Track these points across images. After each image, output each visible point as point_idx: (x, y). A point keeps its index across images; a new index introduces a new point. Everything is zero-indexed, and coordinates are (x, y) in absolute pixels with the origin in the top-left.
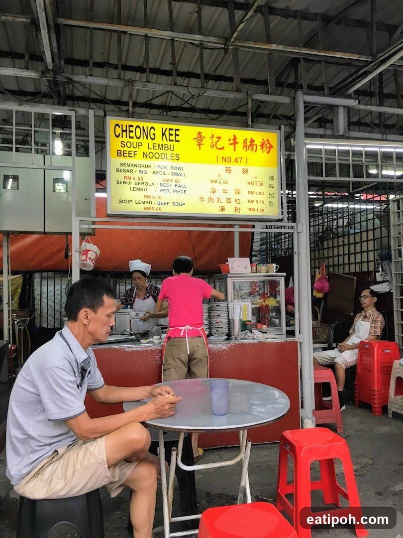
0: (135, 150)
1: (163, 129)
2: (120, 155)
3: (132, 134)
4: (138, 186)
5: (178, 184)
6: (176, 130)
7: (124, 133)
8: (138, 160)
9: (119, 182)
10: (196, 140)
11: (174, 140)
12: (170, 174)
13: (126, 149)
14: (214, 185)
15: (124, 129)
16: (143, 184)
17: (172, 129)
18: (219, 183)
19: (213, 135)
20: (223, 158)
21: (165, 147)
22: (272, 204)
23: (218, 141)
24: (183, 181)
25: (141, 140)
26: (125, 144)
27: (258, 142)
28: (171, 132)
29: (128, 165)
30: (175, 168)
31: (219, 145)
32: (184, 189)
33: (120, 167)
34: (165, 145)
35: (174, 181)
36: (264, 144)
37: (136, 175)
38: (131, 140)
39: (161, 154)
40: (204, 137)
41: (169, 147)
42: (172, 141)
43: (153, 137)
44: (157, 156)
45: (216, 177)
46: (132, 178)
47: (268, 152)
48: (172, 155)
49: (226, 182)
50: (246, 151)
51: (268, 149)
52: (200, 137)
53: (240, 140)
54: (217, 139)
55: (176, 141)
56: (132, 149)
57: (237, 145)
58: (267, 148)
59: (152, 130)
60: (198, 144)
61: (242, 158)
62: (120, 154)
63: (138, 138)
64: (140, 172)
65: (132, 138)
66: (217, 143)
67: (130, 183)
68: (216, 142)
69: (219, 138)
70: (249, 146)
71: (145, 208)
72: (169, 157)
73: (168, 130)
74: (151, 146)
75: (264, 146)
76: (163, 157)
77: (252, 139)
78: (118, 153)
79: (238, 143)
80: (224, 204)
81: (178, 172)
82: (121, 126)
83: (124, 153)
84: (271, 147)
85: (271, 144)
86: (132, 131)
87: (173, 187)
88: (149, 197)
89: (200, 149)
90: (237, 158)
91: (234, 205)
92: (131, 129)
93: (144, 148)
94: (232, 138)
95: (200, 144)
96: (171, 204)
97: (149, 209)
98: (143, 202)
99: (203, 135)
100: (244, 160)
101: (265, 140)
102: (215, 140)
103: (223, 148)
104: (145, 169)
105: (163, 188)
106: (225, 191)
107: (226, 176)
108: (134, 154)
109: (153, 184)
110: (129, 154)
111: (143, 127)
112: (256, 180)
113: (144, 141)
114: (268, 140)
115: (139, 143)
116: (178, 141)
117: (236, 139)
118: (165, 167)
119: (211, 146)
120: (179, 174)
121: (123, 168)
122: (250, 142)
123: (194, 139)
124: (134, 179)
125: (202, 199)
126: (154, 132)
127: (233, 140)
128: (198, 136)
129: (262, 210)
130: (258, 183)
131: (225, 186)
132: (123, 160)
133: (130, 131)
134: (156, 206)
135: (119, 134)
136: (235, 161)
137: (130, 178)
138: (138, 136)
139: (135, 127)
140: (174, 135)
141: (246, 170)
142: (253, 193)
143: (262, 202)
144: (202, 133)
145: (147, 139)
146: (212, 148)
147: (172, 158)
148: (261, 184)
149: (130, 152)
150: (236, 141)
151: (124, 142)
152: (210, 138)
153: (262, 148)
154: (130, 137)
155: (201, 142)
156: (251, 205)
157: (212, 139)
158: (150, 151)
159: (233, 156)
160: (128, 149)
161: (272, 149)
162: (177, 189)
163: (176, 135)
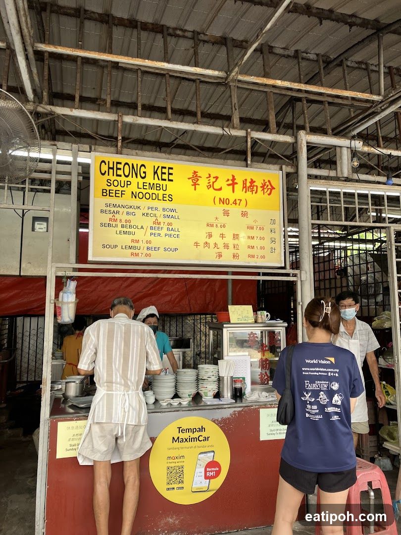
0: (123, 189)
1: (154, 166)
2: (105, 194)
3: (120, 172)
4: (125, 229)
5: (171, 228)
6: (169, 168)
7: (111, 171)
8: (127, 200)
9: (103, 225)
10: (190, 180)
11: (167, 180)
12: (162, 216)
13: (112, 187)
14: (210, 229)
15: (111, 166)
16: (130, 227)
17: (165, 168)
18: (216, 226)
19: (210, 175)
20: (220, 199)
22: (274, 250)
23: (216, 181)
24: (176, 224)
25: (129, 178)
26: (112, 182)
27: (258, 183)
28: (164, 170)
29: (115, 206)
30: (168, 210)
31: (217, 186)
32: (177, 233)
33: (104, 208)
34: (157, 184)
35: (166, 224)
36: (265, 185)
37: (125, 217)
38: (119, 178)
39: (152, 194)
40: (200, 177)
41: (161, 187)
42: (165, 180)
43: (143, 175)
44: (147, 196)
45: (212, 220)
46: (118, 221)
47: (269, 194)
48: (165, 196)
49: (224, 226)
50: (246, 192)
51: (269, 190)
52: (196, 177)
53: (240, 180)
54: (214, 180)
55: (169, 180)
56: (119, 188)
57: (236, 186)
58: (268, 189)
59: (143, 167)
60: (193, 184)
61: (241, 200)
62: (105, 193)
63: (127, 176)
64: (128, 213)
65: (120, 176)
66: (215, 183)
67: (116, 226)
68: (213, 183)
69: (217, 178)
70: (248, 187)
71: (132, 254)
72: (161, 197)
73: (160, 168)
74: (141, 186)
75: (265, 187)
76: (154, 198)
77: (252, 180)
78: (103, 192)
79: (237, 183)
80: (222, 249)
81: (171, 213)
82: (107, 163)
83: (110, 193)
84: (273, 188)
85: (273, 185)
86: (120, 169)
87: (164, 231)
88: (137, 241)
89: (195, 189)
90: (235, 200)
91: (232, 251)
92: (119, 166)
93: (133, 188)
94: (231, 178)
95: (195, 185)
96: (162, 249)
97: (137, 255)
98: (130, 248)
99: (199, 174)
100: (243, 202)
101: (266, 181)
102: (212, 180)
103: (220, 189)
104: (133, 210)
105: (153, 231)
106: (222, 236)
107: (223, 219)
108: (122, 194)
109: (142, 227)
110: (116, 193)
111: (133, 164)
112: (257, 224)
113: (134, 180)
114: (269, 181)
115: (127, 181)
116: (172, 180)
117: (235, 179)
118: (156, 209)
119: (207, 186)
120: (172, 217)
121: (108, 208)
122: (250, 182)
123: (189, 179)
124: (121, 221)
125: (196, 244)
126: (145, 170)
127: (231, 180)
128: (193, 176)
129: (263, 257)
130: (259, 227)
131: (223, 231)
132: (108, 200)
133: (118, 169)
134: (146, 251)
135: (105, 171)
136: (233, 203)
137: (115, 220)
138: (127, 174)
139: (123, 164)
140: (167, 173)
141: (246, 213)
142: (253, 238)
143: (262, 248)
144: (197, 172)
145: (137, 177)
146: (208, 189)
147: (165, 199)
148: (262, 229)
149: (117, 192)
150: (235, 181)
151: (111, 181)
152: (207, 178)
153: (263, 190)
154: (117, 175)
155: (197, 182)
156: (251, 252)
157: (209, 179)
158: (140, 190)
159: (232, 197)
160: (115, 188)
161: (273, 190)
162: (169, 233)
163: (169, 174)
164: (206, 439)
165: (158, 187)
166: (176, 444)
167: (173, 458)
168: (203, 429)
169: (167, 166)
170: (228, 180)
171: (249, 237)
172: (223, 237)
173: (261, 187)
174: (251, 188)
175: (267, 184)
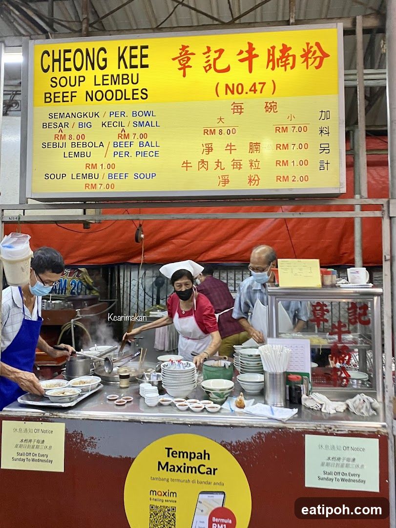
0: (73, 89)
1: (119, 48)
2: (48, 100)
3: (69, 65)
4: (76, 150)
5: (145, 141)
6: (143, 47)
7: (56, 64)
8: (80, 104)
9: (45, 145)
10: (177, 61)
11: (139, 66)
12: (132, 124)
13: (59, 89)
14: (209, 139)
15: (57, 57)
16: (84, 145)
17: (136, 48)
18: (221, 132)
19: (209, 49)
20: (227, 86)
21: (123, 79)
22: (325, 166)
23: (219, 57)
24: (153, 134)
25: (83, 72)
26: (57, 81)
27: (297, 50)
28: (134, 52)
29: (61, 116)
30: (141, 114)
31: (221, 65)
32: (154, 149)
33: (48, 121)
34: (123, 75)
35: (138, 136)
36: (309, 51)
37: (76, 131)
38: (67, 74)
39: (117, 91)
40: (193, 54)
41: (130, 78)
42: (136, 67)
43: (102, 64)
44: (109, 95)
45: (213, 124)
46: (67, 137)
47: (317, 68)
48: (135, 92)
49: (234, 131)
50: (273, 69)
51: (318, 59)
52: (186, 54)
53: (261, 51)
54: (217, 55)
55: (143, 66)
56: (68, 88)
57: (254, 60)
58: (315, 58)
59: (102, 52)
60: (180, 66)
61: (264, 84)
62: (49, 98)
63: (78, 69)
64: (81, 125)
65: (70, 70)
66: (217, 61)
67: (64, 145)
68: (215, 60)
69: (221, 51)
70: (278, 60)
71: (87, 186)
72: (129, 95)
73: (128, 50)
74: (99, 81)
75: (310, 55)
76: (119, 97)
77: (284, 45)
78: (46, 98)
79: (256, 56)
80: (229, 171)
81: (145, 120)
82: (51, 54)
83: (55, 97)
84: (325, 55)
85: (325, 50)
86: (69, 60)
87: (136, 147)
88: (94, 166)
89: (184, 75)
90: (254, 85)
91: (247, 170)
92: (68, 55)
94: (247, 48)
95: (184, 68)
96: (131, 176)
97: (94, 186)
98: (84, 176)
99: (190, 50)
100: (269, 87)
101: (312, 44)
102: (214, 56)
103: (227, 69)
104: (89, 120)
105: (118, 149)
107: (232, 119)
108: (72, 97)
109: (101, 144)
110: (63, 97)
111: (87, 50)
112: (294, 121)
113: (89, 73)
114: (318, 44)
115: (80, 77)
116: (147, 66)
117: (254, 49)
118: (123, 114)
119: (205, 68)
120: (147, 124)
121: (53, 120)
122: (281, 51)
123: (174, 59)
124: (70, 136)
125: (186, 164)
126: (105, 56)
127: (247, 51)
128: (180, 54)
129: (305, 178)
130: (297, 127)
131: (231, 139)
132: (53, 108)
133: (66, 60)
134: (106, 181)
135: (49, 66)
136: (250, 90)
138: (78, 66)
139: (73, 52)
140: (139, 57)
141: (273, 104)
142: (286, 147)
143: (304, 163)
144: (188, 47)
145: (93, 69)
146: (206, 71)
147: (135, 96)
148: (303, 129)
149: (65, 94)
150: (254, 53)
151: (56, 79)
152: (204, 54)
153: (306, 60)
154: (65, 70)
155: (187, 63)
156: (282, 171)
157: (207, 55)
158: (98, 88)
159: (248, 80)
160: (62, 90)
161: (325, 59)
162: (143, 149)
163: (143, 56)
164: (211, 471)
165: (125, 79)
166: (164, 473)
167: (160, 493)
168: (207, 456)
169: (139, 43)
170: (241, 52)
171: (278, 146)
172: (231, 150)
173: (302, 56)
174: (284, 60)
175: (313, 50)
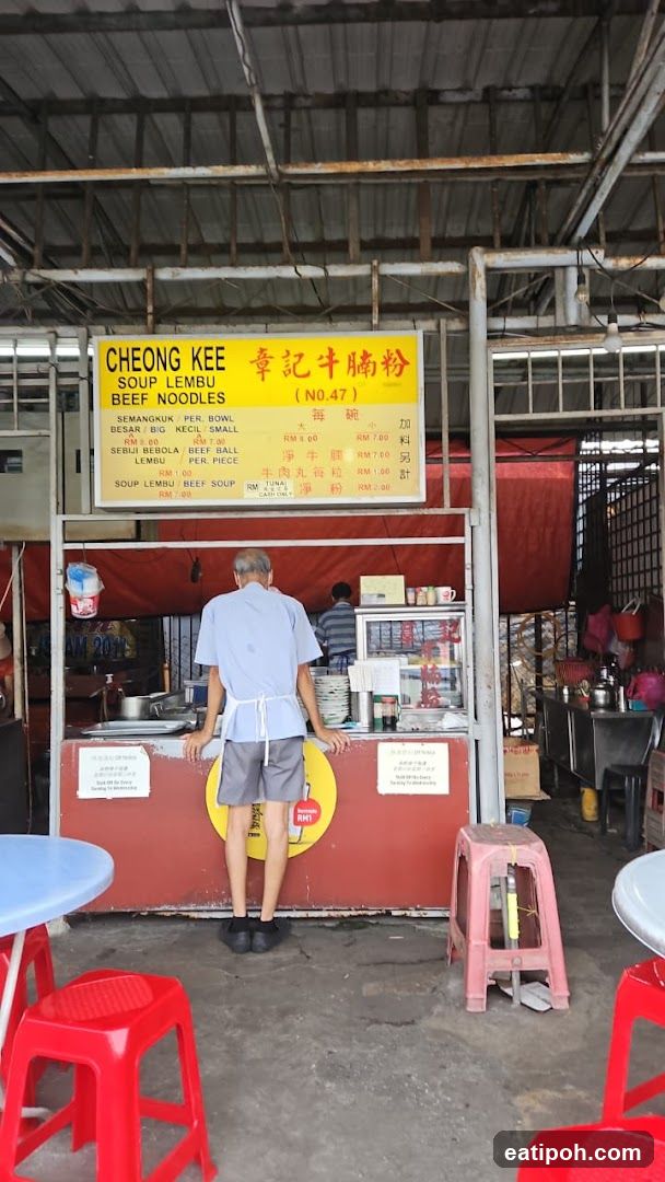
0: (144, 391)
1: (193, 348)
2: (116, 402)
3: (138, 364)
4: (149, 456)
5: (222, 447)
6: (218, 349)
7: (124, 363)
8: (152, 408)
9: (115, 451)
10: (255, 364)
11: (215, 368)
12: (208, 429)
13: (127, 390)
14: (290, 445)
15: (124, 355)
16: (158, 451)
17: (211, 348)
18: (302, 439)
19: (288, 352)
20: (308, 392)
21: (198, 382)
22: (406, 474)
23: (299, 361)
24: (230, 440)
25: (154, 373)
26: (126, 382)
27: (377, 357)
28: (209, 353)
29: (132, 419)
30: (217, 419)
31: (301, 370)
32: (232, 456)
33: (117, 424)
34: (198, 377)
35: (215, 442)
36: (390, 358)
37: (148, 436)
38: (136, 374)
39: (191, 394)
40: (271, 357)
41: (205, 381)
42: (212, 369)
43: (175, 365)
44: (183, 398)
45: (293, 430)
46: (139, 442)
47: (398, 375)
48: (211, 395)
49: (315, 438)
50: (354, 375)
51: (398, 367)
52: (264, 357)
53: (341, 355)
54: (296, 359)
55: (219, 369)
56: (138, 390)
57: (334, 365)
58: (395, 366)
59: (174, 352)
60: (258, 370)
61: (345, 390)
62: (115, 400)
63: (149, 370)
64: (153, 430)
65: (139, 370)
66: (297, 366)
67: (136, 450)
68: (294, 365)
69: (300, 356)
70: (358, 366)
71: (161, 494)
72: (205, 399)
73: (203, 350)
74: (172, 383)
75: (391, 362)
76: (194, 401)
77: (365, 352)
79: (337, 362)
80: (311, 478)
81: (222, 425)
82: (118, 352)
83: (124, 399)
84: (405, 363)
85: (405, 358)
86: (138, 359)
87: (209, 457)
88: (169, 473)
89: (263, 379)
90: (335, 391)
91: (329, 478)
92: (137, 354)
93: (160, 387)
94: (326, 353)
95: (262, 372)
96: (208, 484)
97: (169, 495)
98: (159, 484)
99: (269, 353)
100: (349, 393)
101: (392, 351)
102: (293, 360)
103: (308, 375)
104: (162, 424)
105: (194, 456)
107: (313, 426)
108: (143, 399)
109: (176, 450)
110: (133, 399)
111: (158, 350)
112: (374, 430)
113: (161, 375)
114: (398, 352)
115: (150, 378)
116: (223, 369)
117: (334, 354)
118: (198, 418)
119: (284, 372)
120: (225, 429)
121: (123, 424)
122: (361, 357)
123: (252, 362)
124: (142, 442)
125: (266, 472)
126: (178, 356)
127: (327, 357)
128: (258, 357)
129: (385, 488)
130: (378, 435)
131: (312, 446)
132: (122, 410)
134: (183, 489)
135: (116, 365)
136: (331, 397)
137: (134, 442)
138: (149, 366)
139: (142, 350)
140: (215, 358)
141: (354, 412)
142: (367, 455)
143: (385, 472)
144: (266, 350)
145: (165, 369)
146: (286, 376)
147: (211, 400)
148: (384, 437)
149: (135, 396)
150: (334, 358)
151: (124, 379)
152: (283, 358)
153: (387, 368)
154: (135, 369)
155: (265, 366)
156: (366, 479)
157: (286, 359)
158: (171, 390)
159: (328, 386)
160: (131, 391)
161: (406, 368)
162: (220, 456)
163: (218, 358)
165: (200, 381)
169: (214, 344)
171: (360, 455)
172: (312, 457)
174: (364, 366)
175: (393, 357)
